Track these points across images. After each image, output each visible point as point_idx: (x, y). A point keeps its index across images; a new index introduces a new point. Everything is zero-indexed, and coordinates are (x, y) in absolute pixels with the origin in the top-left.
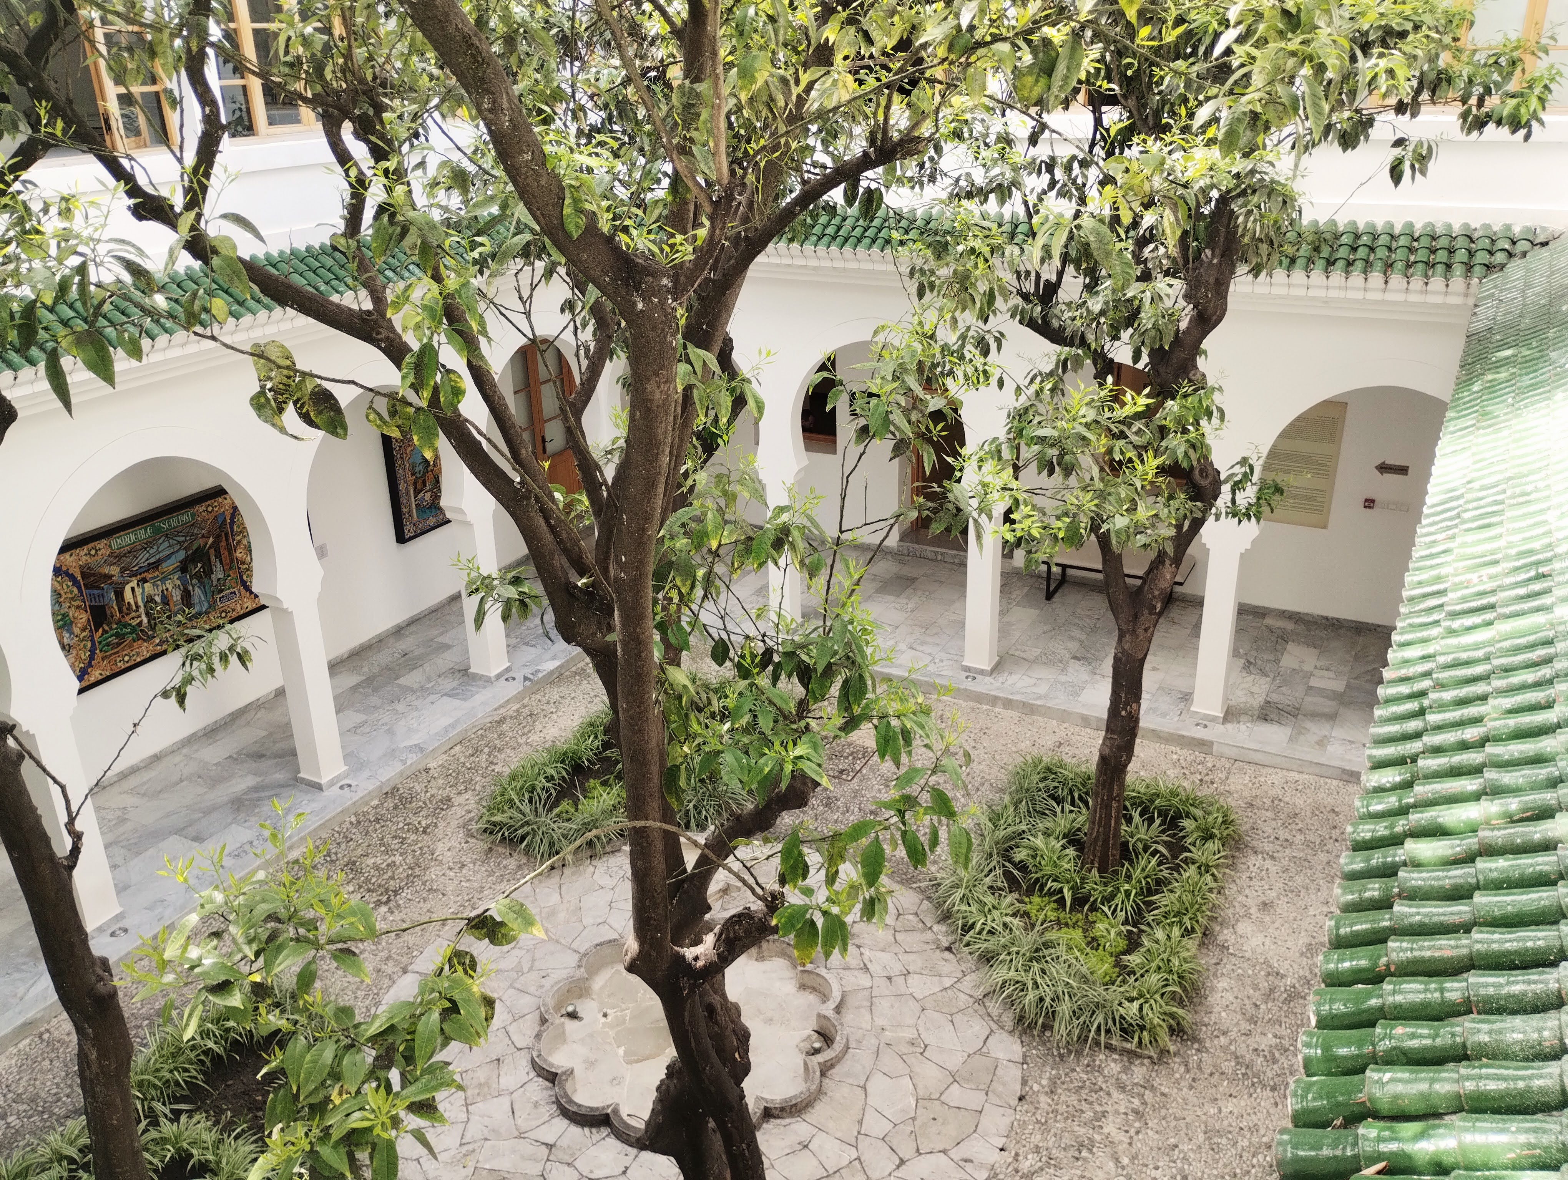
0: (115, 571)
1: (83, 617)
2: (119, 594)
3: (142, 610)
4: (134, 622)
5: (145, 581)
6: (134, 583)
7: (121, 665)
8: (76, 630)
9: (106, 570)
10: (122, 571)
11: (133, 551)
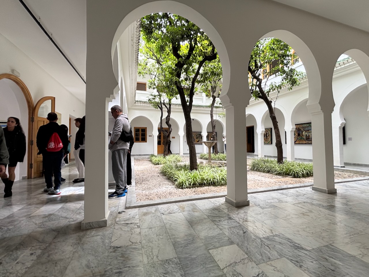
0: (302, 129)
1: (297, 134)
2: (302, 133)
3: (305, 136)
4: (304, 138)
5: (306, 132)
6: (304, 132)
7: (300, 143)
8: (296, 136)
9: (301, 129)
10: (303, 130)
11: (305, 127)
